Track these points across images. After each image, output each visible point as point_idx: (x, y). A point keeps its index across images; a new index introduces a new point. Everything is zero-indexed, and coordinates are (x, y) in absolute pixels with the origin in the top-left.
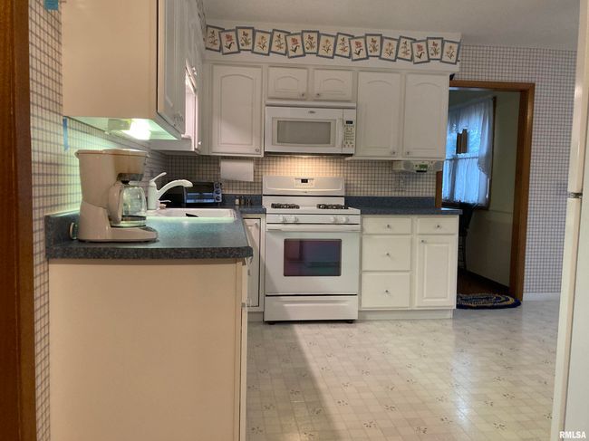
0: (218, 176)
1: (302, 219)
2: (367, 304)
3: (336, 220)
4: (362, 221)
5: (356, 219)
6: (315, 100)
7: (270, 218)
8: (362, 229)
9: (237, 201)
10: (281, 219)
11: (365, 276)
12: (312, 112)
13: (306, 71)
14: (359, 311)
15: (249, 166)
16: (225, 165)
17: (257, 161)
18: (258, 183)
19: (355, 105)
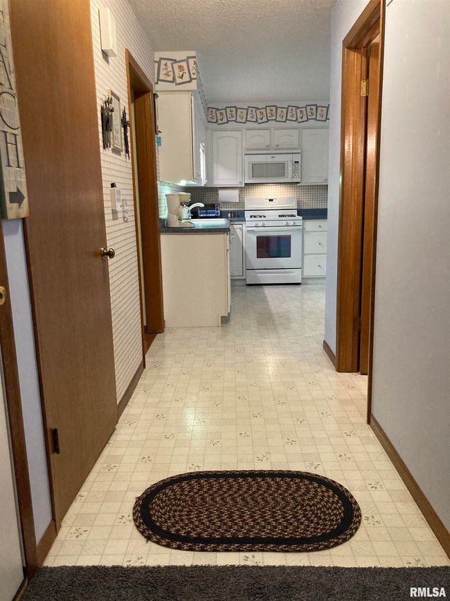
0: (217, 199)
1: (267, 224)
2: (307, 274)
3: (287, 223)
4: (303, 223)
5: (300, 223)
6: (276, 149)
7: (248, 224)
8: (303, 229)
9: (229, 214)
10: (254, 224)
11: (306, 257)
12: (273, 157)
13: (269, 131)
14: (302, 279)
15: (236, 192)
16: (221, 192)
17: (241, 189)
18: (242, 203)
19: (299, 151)
